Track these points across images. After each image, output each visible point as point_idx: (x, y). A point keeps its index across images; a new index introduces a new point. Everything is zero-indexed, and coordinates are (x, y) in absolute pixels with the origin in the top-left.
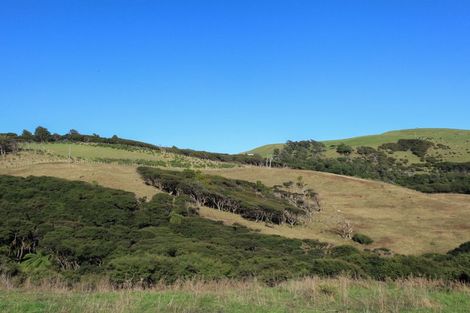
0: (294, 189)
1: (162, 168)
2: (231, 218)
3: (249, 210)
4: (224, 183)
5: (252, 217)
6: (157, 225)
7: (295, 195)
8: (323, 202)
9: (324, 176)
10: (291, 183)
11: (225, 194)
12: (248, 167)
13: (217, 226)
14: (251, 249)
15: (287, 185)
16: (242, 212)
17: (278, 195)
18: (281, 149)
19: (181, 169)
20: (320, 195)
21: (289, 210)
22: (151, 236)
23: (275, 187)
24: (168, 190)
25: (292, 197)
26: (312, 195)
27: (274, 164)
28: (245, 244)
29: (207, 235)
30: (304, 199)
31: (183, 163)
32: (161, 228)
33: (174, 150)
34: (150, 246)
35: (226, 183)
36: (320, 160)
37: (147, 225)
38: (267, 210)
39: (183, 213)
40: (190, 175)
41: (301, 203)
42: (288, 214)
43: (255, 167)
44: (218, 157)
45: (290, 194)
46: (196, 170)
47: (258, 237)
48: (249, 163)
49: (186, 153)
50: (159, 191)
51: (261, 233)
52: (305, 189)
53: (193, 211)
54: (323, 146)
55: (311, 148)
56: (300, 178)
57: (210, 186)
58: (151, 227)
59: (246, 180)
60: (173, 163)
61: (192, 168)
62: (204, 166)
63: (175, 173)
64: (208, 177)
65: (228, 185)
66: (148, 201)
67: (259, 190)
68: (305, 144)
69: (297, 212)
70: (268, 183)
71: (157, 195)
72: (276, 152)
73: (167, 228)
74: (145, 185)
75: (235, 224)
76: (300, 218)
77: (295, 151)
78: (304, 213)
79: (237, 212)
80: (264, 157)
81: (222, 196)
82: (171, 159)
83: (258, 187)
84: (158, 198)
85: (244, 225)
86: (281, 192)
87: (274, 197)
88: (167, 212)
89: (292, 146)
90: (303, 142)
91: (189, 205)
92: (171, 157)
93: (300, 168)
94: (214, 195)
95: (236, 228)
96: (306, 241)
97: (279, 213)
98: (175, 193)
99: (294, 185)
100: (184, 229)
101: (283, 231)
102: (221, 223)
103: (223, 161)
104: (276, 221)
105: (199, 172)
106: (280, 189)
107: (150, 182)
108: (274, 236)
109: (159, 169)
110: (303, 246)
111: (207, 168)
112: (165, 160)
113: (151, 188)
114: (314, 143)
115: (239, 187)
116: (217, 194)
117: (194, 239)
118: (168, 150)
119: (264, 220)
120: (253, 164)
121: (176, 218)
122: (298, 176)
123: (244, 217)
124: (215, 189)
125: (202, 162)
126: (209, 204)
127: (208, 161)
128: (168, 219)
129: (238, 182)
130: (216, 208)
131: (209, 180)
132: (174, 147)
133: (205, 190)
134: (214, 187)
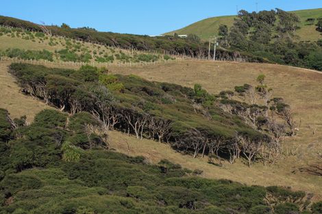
0: (253, 99)
1: (46, 63)
2: (156, 151)
3: (183, 136)
4: (145, 89)
5: (187, 149)
6: (44, 166)
7: (254, 108)
8: (295, 119)
9: (298, 75)
10: (247, 87)
11: (146, 109)
12: (180, 59)
13: (136, 167)
14: (188, 205)
15: (241, 90)
16: (172, 140)
17: (227, 109)
18: (230, 25)
19: (76, 66)
20: (293, 107)
21: (245, 134)
22: (36, 184)
23: (223, 94)
24: (57, 103)
25: (248, 111)
26: (280, 108)
27: (220, 55)
28: (179, 195)
29: (121, 181)
30: (267, 114)
31: (79, 54)
32: (51, 170)
33: (64, 31)
34: (34, 202)
35: (147, 89)
36: (291, 45)
37: (29, 166)
38: (211, 136)
39: (83, 145)
40: (91, 76)
41: (262, 122)
42: (243, 142)
43: (191, 60)
44: (133, 42)
45: (246, 106)
46: (100, 65)
47: (199, 185)
48: (181, 52)
49: (84, 35)
50: (44, 106)
51: (203, 176)
52: (269, 97)
53: (97, 140)
54: (296, 20)
55: (276, 23)
56: (261, 79)
57: (121, 96)
58: (35, 169)
59: (176, 83)
60: (64, 55)
61: (93, 63)
62: (111, 59)
63: (68, 73)
64: (119, 78)
65: (150, 93)
66: (28, 123)
67: (198, 101)
68: (267, 17)
69: (256, 139)
70: (212, 88)
71: (42, 113)
72: (223, 30)
73: (58, 170)
74: (23, 96)
75: (163, 162)
76: (262, 149)
77: (252, 29)
78: (267, 140)
79: (164, 140)
80: (203, 40)
81: (140, 111)
82: (60, 48)
83: (196, 95)
84: (44, 118)
85: (176, 163)
86: (232, 103)
87: (222, 114)
88: (58, 143)
89: (248, 20)
90: (265, 12)
91: (92, 130)
92: (60, 43)
93: (260, 61)
94: (128, 112)
95: (164, 169)
96: (272, 190)
97: (231, 140)
98: (68, 109)
99: (252, 91)
100: (86, 172)
101: (236, 172)
102: (140, 160)
103: (140, 49)
104: (225, 154)
105: (105, 71)
106: (230, 98)
107: (30, 90)
108: (223, 181)
109: (43, 67)
110: (269, 199)
111: (116, 62)
112: (51, 50)
113: (32, 100)
114: (281, 14)
115: (167, 95)
116: (134, 108)
117: (101, 189)
118: (56, 31)
119: (207, 153)
120: (188, 53)
121: (72, 153)
122: (257, 73)
123: (175, 148)
124: (131, 101)
125: (107, 51)
126: (122, 126)
127: (117, 50)
128: (60, 155)
129: (165, 88)
130: (132, 132)
131: (121, 85)
132: (65, 26)
133: (114, 102)
134: (128, 96)
